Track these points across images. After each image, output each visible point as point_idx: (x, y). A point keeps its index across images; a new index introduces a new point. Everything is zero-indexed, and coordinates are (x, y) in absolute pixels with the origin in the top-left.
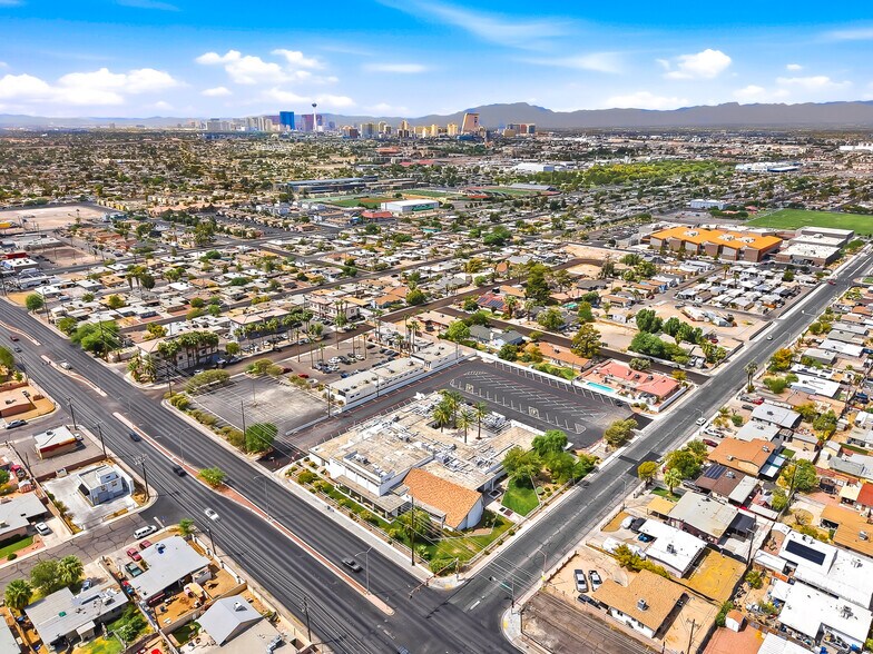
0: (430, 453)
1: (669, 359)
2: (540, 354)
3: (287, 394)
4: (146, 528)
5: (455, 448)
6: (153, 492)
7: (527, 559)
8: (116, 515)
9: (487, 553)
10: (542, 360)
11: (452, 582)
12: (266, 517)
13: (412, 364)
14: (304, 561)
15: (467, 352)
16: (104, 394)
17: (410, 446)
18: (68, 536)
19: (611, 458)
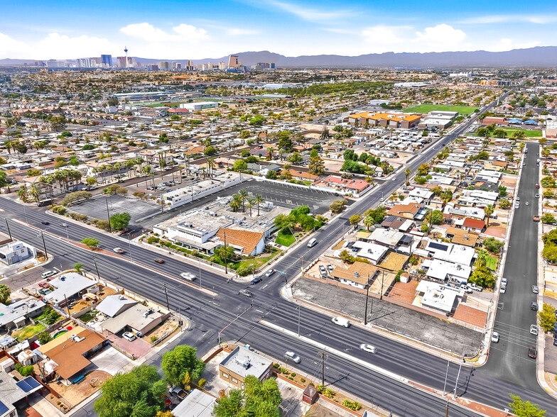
0: (231, 221)
1: (363, 173)
2: (290, 175)
3: (132, 203)
4: (50, 272)
5: (245, 219)
6: (50, 256)
7: (292, 265)
8: (26, 268)
9: (269, 264)
10: (291, 178)
11: (250, 278)
12: (129, 260)
13: (213, 183)
17: (218, 218)
19: (335, 219)
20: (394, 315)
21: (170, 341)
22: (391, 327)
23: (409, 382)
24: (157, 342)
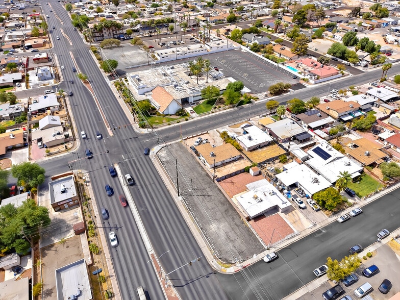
0: (171, 82)
1: (347, 60)
2: (273, 50)
3: (140, 53)
5: (188, 83)
6: (62, 80)
7: (185, 130)
8: (44, 85)
9: (169, 125)
10: (273, 53)
11: (145, 131)
12: (94, 95)
13: (201, 47)
14: (95, 113)
15: (236, 45)
16: (71, 44)
17: (164, 78)
18: (25, 89)
19: (266, 99)
20: (208, 198)
21: (56, 156)
22: (192, 208)
23: (152, 255)
24: (50, 154)
